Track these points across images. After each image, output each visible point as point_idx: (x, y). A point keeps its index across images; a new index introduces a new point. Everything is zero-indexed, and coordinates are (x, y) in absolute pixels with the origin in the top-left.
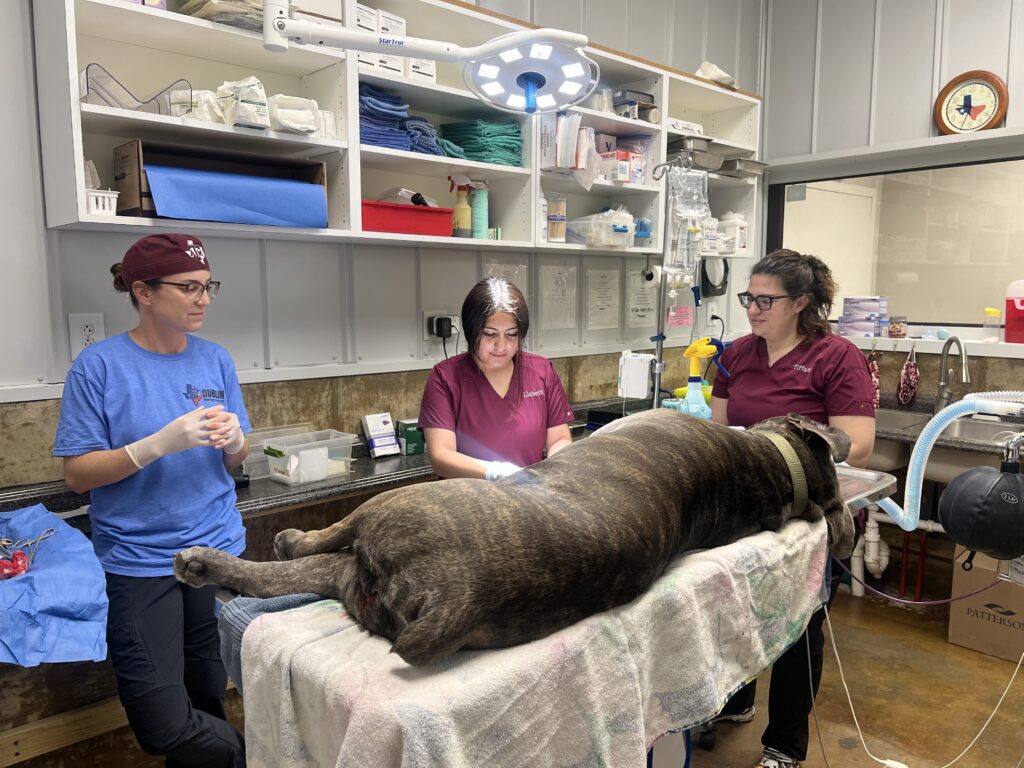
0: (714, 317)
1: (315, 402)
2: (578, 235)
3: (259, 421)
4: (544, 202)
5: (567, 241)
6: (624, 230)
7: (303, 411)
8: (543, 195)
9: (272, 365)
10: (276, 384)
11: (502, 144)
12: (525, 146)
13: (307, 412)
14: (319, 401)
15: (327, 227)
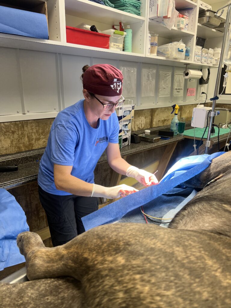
0: (203, 93)
1: (47, 129)
2: (162, 53)
3: (21, 138)
4: (149, 35)
5: (157, 55)
6: (182, 51)
7: (42, 133)
8: (149, 32)
9: (26, 112)
10: (29, 121)
11: (132, 4)
12: (142, 6)
13: (44, 134)
14: (49, 129)
15: (48, 39)
